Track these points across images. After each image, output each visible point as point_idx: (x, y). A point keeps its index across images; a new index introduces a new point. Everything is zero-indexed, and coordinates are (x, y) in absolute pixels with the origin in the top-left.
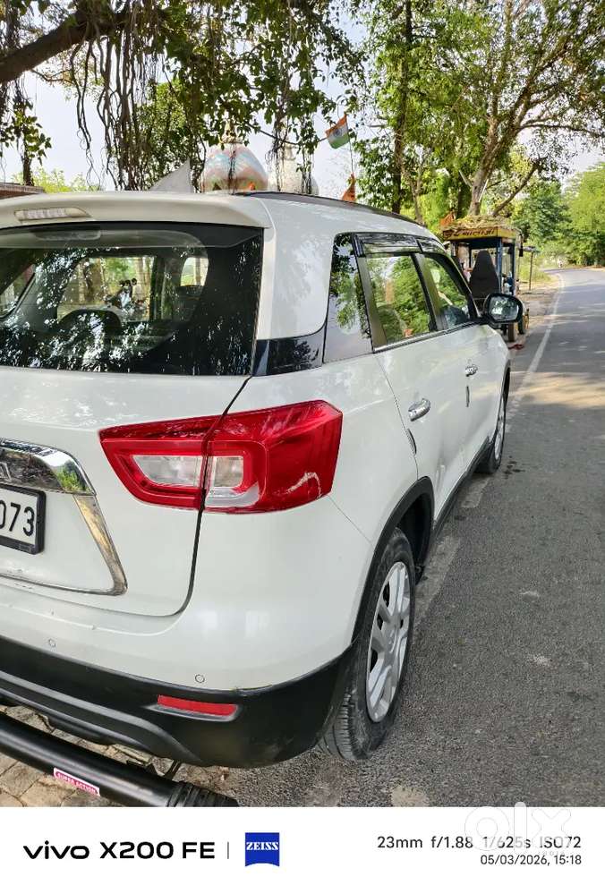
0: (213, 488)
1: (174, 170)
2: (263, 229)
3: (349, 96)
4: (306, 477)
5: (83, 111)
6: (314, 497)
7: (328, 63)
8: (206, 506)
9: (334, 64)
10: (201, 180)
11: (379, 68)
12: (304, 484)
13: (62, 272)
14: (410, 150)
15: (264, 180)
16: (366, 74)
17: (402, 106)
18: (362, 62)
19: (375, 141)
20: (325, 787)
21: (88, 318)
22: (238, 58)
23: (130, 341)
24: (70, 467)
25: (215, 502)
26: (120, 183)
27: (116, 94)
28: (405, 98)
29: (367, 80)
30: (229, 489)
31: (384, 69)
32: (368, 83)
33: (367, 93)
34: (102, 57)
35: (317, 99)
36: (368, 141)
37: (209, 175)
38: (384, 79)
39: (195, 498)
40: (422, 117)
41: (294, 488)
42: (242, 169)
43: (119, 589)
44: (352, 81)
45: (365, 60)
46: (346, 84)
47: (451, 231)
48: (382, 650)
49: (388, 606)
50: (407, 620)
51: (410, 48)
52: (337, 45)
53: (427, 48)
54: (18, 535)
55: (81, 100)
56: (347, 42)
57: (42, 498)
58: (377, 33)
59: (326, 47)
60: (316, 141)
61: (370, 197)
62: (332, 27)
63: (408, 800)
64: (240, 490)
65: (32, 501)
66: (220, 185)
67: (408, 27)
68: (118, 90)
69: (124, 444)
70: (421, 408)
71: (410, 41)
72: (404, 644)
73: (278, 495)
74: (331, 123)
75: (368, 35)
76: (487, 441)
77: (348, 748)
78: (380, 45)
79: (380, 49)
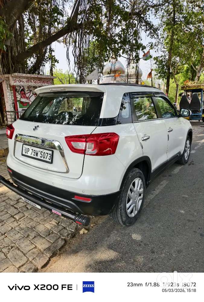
0: (87, 150)
1: (96, 68)
2: (104, 93)
3: (150, 44)
4: (108, 149)
5: (68, 53)
6: (110, 154)
7: (146, 32)
8: (86, 153)
9: (148, 32)
10: (104, 71)
11: (164, 32)
13: (60, 101)
14: (174, 59)
15: (124, 70)
16: (159, 35)
17: (171, 45)
18: (158, 31)
19: (162, 56)
20: (116, 232)
21: (65, 113)
23: (74, 120)
24: (59, 147)
25: (88, 153)
26: (78, 74)
27: (78, 48)
28: (172, 42)
30: (91, 150)
31: (166, 32)
32: (160, 37)
33: (159, 41)
34: (74, 37)
35: (141, 45)
36: (159, 57)
37: (106, 70)
38: (165, 36)
39: (83, 152)
40: (179, 47)
41: (105, 151)
42: (117, 67)
43: (67, 172)
44: (154, 37)
45: (159, 30)
46: (152, 38)
47: (184, 87)
48: (131, 198)
49: (134, 188)
50: (142, 195)
51: (174, 26)
52: (149, 26)
53: (180, 25)
54: (47, 160)
55: (68, 50)
56: (153, 25)
57: (53, 152)
58: (163, 21)
59: (145, 27)
60: (139, 59)
61: (159, 75)
62: (148, 21)
63: (136, 237)
64: (93, 150)
65: (51, 152)
66: (109, 73)
67: (174, 18)
68: (78, 47)
69: (69, 140)
70: (146, 138)
71: (174, 23)
72: (141, 201)
73: (101, 152)
74: (145, 53)
75: (160, 22)
76: (179, 153)
77: (121, 220)
78: (164, 25)
79: (164, 26)
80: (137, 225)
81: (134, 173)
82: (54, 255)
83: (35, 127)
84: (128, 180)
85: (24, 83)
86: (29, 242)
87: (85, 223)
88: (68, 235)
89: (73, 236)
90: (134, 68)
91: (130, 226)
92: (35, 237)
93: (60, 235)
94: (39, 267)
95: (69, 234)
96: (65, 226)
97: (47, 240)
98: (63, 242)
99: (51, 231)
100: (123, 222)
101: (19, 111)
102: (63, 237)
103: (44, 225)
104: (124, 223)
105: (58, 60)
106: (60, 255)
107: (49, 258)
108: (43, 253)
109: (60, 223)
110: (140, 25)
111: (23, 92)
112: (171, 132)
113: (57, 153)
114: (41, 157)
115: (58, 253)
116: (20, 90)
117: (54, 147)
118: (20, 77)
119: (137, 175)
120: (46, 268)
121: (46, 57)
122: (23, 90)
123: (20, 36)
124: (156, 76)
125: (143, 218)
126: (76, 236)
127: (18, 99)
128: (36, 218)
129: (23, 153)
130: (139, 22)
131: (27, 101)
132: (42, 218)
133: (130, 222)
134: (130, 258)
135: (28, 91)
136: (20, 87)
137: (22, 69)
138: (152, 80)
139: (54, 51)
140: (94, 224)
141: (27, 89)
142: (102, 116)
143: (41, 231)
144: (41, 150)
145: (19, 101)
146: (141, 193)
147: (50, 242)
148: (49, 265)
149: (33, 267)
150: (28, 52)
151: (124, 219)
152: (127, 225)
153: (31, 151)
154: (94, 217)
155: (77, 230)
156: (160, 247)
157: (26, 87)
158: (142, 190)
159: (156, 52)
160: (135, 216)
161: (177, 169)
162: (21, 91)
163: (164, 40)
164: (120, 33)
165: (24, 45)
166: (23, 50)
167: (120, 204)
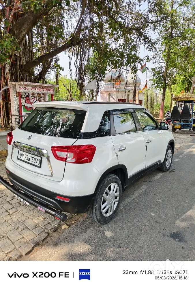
0: (68, 158)
2: (86, 111)
3: (147, 58)
5: (71, 64)
6: (87, 162)
7: (144, 46)
8: (67, 161)
9: (146, 46)
10: (105, 79)
11: (162, 46)
12: (85, 159)
15: (124, 79)
16: (157, 48)
18: (156, 45)
20: (92, 229)
22: (113, 49)
25: (69, 161)
29: (157, 50)
30: (71, 159)
31: (164, 46)
32: (158, 50)
33: (157, 54)
34: (77, 50)
35: (138, 58)
36: (156, 68)
37: (107, 78)
38: (163, 49)
39: (65, 160)
41: (82, 160)
43: (52, 176)
44: (152, 50)
45: (156, 44)
46: (150, 51)
47: (176, 98)
48: (107, 200)
49: (110, 191)
50: (118, 198)
51: (171, 40)
52: (147, 40)
53: (177, 40)
54: (37, 164)
55: (70, 61)
56: (151, 39)
57: (42, 158)
58: (161, 36)
59: (144, 41)
60: (137, 70)
61: (156, 85)
62: (146, 36)
63: (109, 234)
64: (72, 159)
65: (40, 158)
66: (110, 80)
67: (172, 34)
68: (80, 59)
69: (55, 149)
70: (122, 149)
71: (171, 38)
72: (116, 203)
73: (79, 161)
74: (142, 65)
75: (158, 36)
76: (159, 161)
77: (96, 218)
78: (162, 39)
79: (162, 41)
80: (112, 224)
81: (110, 178)
82: (37, 244)
83: (29, 137)
84: (103, 184)
85: (30, 90)
86: (18, 233)
87: (63, 219)
88: (51, 229)
89: (56, 230)
90: (133, 78)
91: (104, 224)
92: (23, 229)
93: (45, 228)
94: (24, 254)
95: (53, 228)
96: (50, 221)
97: (33, 232)
98: (46, 235)
99: (38, 225)
100: (97, 220)
101: (22, 115)
102: (46, 231)
103: (32, 220)
104: (99, 221)
105: (63, 68)
106: (42, 245)
107: (33, 248)
108: (28, 243)
109: (47, 218)
110: (139, 39)
111: (28, 98)
112: (150, 143)
113: (44, 160)
114: (32, 162)
115: (41, 243)
116: (25, 97)
117: (43, 154)
118: (25, 85)
119: (112, 180)
120: (29, 255)
121: (52, 65)
122: (28, 96)
123: (29, 47)
124: (153, 86)
125: (118, 218)
126: (58, 230)
127: (23, 104)
128: (26, 213)
129: (18, 158)
130: (139, 37)
131: (31, 106)
132: (32, 213)
133: (105, 221)
134: (99, 251)
135: (32, 97)
136: (26, 93)
137: (29, 77)
138: (147, 90)
139: (59, 61)
140: (75, 221)
141: (31, 96)
142: (83, 131)
143: (29, 225)
144: (33, 156)
145: (24, 106)
146: (117, 196)
147: (36, 234)
148: (32, 253)
149: (19, 254)
150: (34, 62)
151: (99, 218)
152: (102, 223)
153: (25, 156)
154: (76, 215)
155: (60, 225)
156: (126, 243)
157: (31, 94)
158: (118, 193)
159: (154, 63)
160: (109, 216)
161: (159, 176)
162: (27, 97)
163: (161, 53)
164: (118, 48)
165: (32, 55)
166: (31, 60)
167: (95, 205)
